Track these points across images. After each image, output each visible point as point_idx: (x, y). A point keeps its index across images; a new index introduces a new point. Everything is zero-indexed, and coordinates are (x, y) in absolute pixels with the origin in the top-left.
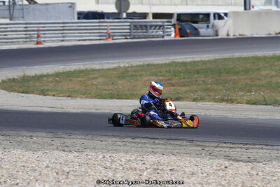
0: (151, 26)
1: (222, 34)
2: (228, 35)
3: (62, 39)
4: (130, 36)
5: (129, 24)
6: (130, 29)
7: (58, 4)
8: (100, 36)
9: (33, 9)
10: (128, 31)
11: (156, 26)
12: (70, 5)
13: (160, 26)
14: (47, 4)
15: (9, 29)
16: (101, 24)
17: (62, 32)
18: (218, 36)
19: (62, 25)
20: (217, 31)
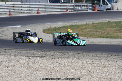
0: (83, 6)
1: (115, 9)
2: (118, 10)
4: (73, 10)
5: (73, 5)
6: (73, 7)
8: (61, 10)
10: (73, 8)
11: (85, 6)
13: (87, 6)
15: (22, 7)
16: (61, 5)
17: (45, 8)
18: (113, 10)
19: (45, 5)
20: (113, 8)
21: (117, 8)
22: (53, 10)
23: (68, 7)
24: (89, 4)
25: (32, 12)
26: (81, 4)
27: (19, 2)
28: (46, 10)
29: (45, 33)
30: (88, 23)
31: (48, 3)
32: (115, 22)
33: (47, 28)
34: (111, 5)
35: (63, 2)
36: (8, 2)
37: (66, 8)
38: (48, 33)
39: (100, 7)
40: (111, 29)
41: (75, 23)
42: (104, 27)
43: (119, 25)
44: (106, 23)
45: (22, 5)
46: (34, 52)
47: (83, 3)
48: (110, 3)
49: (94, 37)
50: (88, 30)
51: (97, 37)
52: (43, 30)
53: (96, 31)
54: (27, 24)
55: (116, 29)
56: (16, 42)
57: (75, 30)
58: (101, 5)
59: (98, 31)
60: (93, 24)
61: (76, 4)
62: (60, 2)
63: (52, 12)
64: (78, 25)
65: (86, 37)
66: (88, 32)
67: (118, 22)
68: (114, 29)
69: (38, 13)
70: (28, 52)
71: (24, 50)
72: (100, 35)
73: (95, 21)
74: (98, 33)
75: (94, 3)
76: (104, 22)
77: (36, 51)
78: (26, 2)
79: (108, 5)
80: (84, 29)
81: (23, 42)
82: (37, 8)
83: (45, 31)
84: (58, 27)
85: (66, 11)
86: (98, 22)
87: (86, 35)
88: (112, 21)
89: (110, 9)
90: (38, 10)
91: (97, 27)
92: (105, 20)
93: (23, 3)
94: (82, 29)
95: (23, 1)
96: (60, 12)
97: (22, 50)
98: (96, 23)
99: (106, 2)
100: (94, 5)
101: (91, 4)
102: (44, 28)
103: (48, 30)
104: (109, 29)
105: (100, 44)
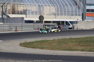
1: (75, 29)
2: (77, 29)
3: (21, 29)
5: (43, 25)
6: (43, 26)
7: (18, 18)
8: (33, 29)
9: (10, 19)
10: (43, 27)
11: (52, 25)
12: (22, 18)
13: (54, 26)
14: (14, 18)
15: (4, 26)
16: (34, 25)
17: (21, 27)
18: (74, 29)
19: (21, 25)
20: (74, 27)
21: (77, 28)
22: (28, 29)
23: (39, 26)
24: (55, 25)
25: (11, 30)
26: (49, 25)
27: (1, 22)
28: (22, 29)
29: (21, 46)
30: (54, 39)
31: (24, 23)
32: (75, 39)
33: (23, 42)
34: (73, 26)
35: (35, 23)
37: (38, 27)
38: (24, 46)
39: (64, 27)
40: (72, 43)
41: (45, 39)
42: (67, 42)
43: (79, 40)
44: (68, 39)
45: (4, 24)
46: (12, 61)
47: (51, 23)
48: (72, 23)
49: (59, 50)
50: (54, 44)
51: (61, 50)
52: (20, 44)
53: (61, 45)
54: (8, 39)
55: (76, 44)
57: (44, 44)
58: (64, 25)
59: (62, 45)
60: (58, 39)
61: (45, 25)
62: (33, 23)
63: (27, 30)
64: (47, 40)
65: (53, 50)
66: (54, 45)
67: (77, 38)
68: (74, 44)
69: (16, 31)
70: (8, 61)
71: (5, 59)
72: (63, 48)
73: (60, 38)
74: (62, 47)
75: (59, 24)
76: (67, 38)
77: (14, 60)
78: (7, 22)
79: (70, 25)
80: (51, 43)
82: (16, 27)
83: (21, 45)
84: (32, 42)
85: (38, 30)
86: (62, 38)
87: (53, 48)
88: (73, 37)
89: (71, 28)
90: (16, 29)
91: (62, 42)
92: (68, 37)
93: (4, 23)
94: (50, 43)
95: (5, 22)
96: (33, 30)
97: (3, 60)
98: (61, 39)
99: (69, 23)
100: (59, 25)
101: (57, 24)
102: (21, 43)
103: (24, 44)
104: (70, 43)
105: (64, 55)
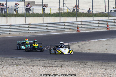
36: (111, 17)
56: (51, 54)
81: (55, 53)
